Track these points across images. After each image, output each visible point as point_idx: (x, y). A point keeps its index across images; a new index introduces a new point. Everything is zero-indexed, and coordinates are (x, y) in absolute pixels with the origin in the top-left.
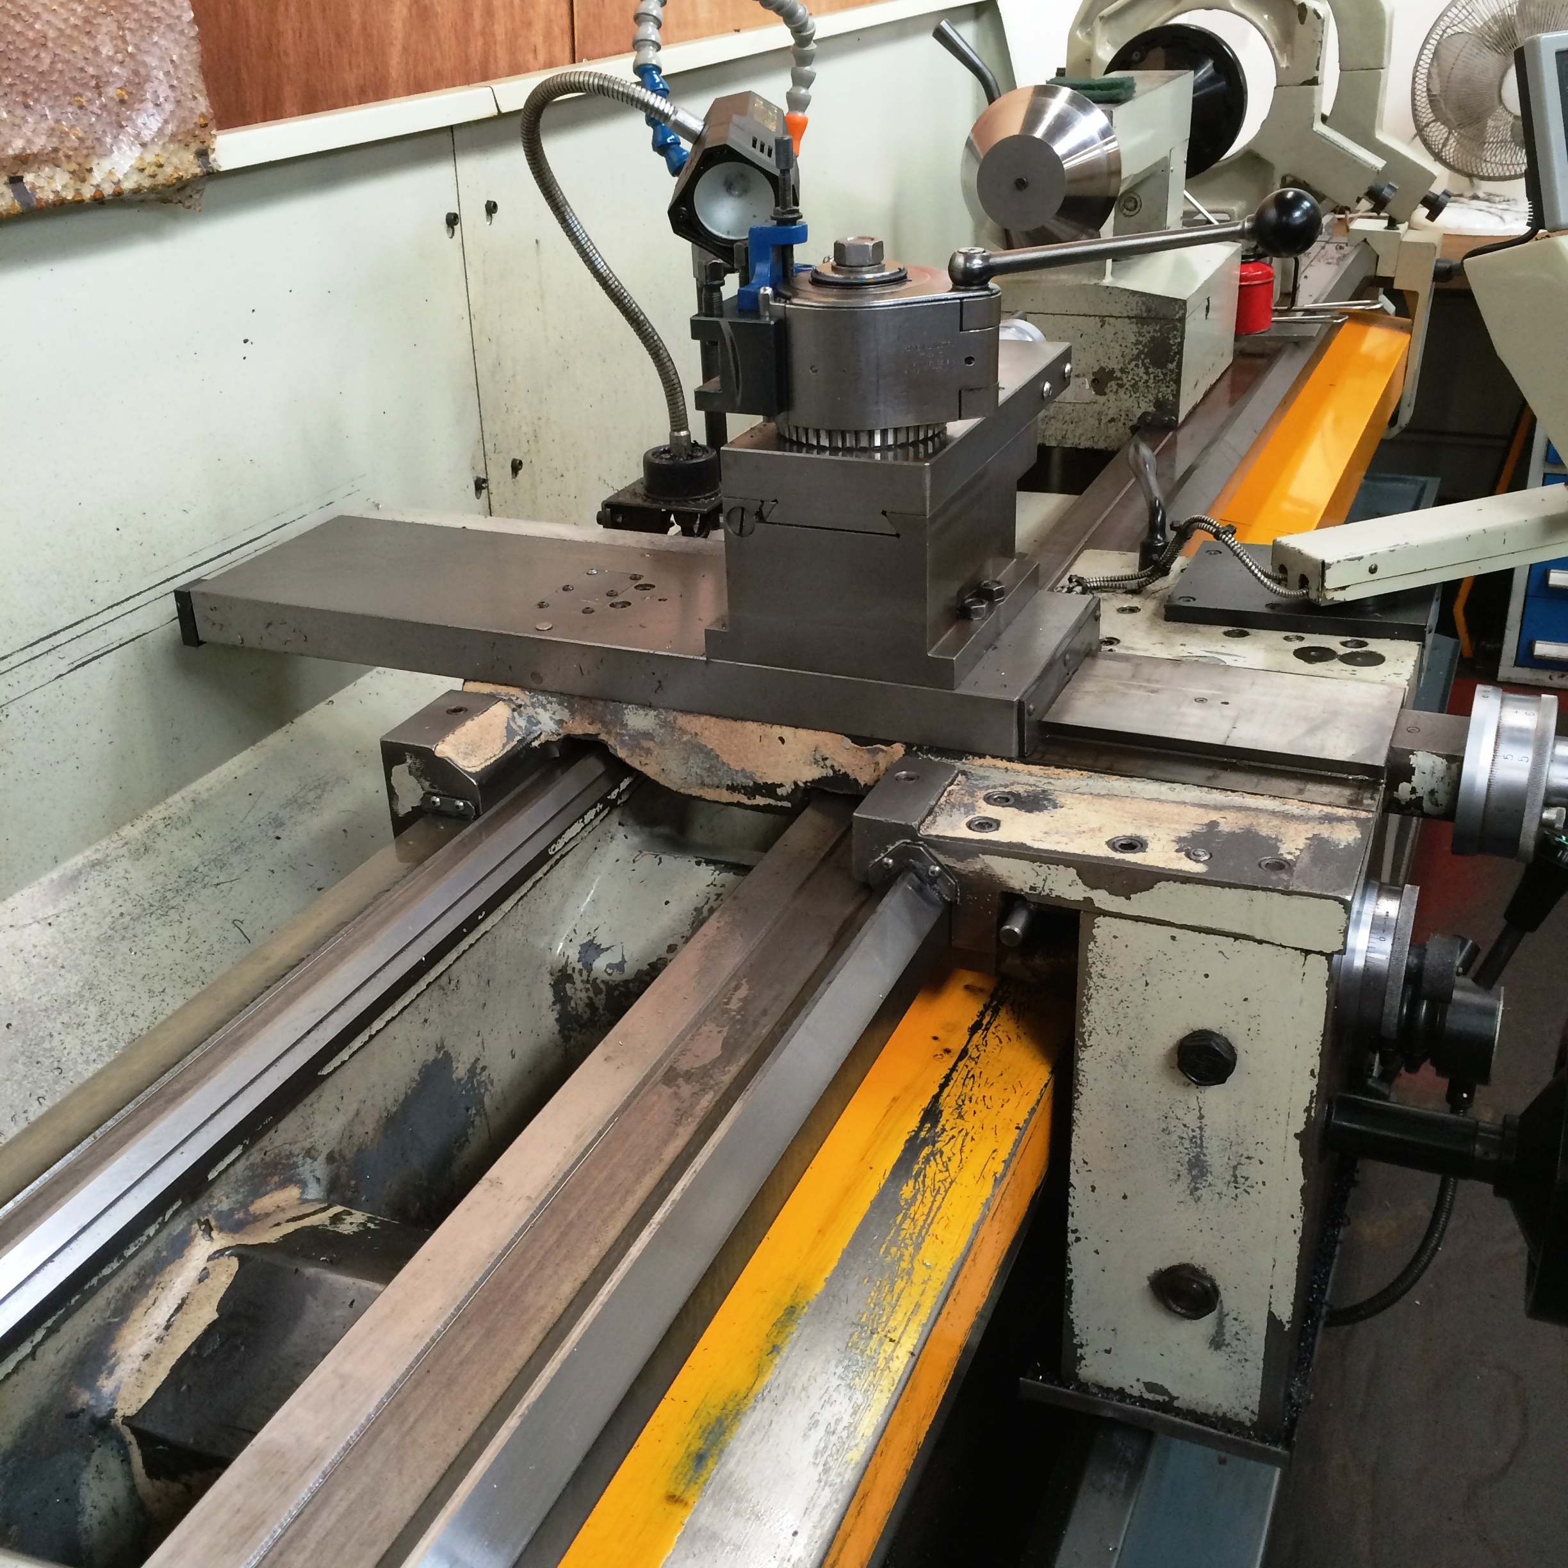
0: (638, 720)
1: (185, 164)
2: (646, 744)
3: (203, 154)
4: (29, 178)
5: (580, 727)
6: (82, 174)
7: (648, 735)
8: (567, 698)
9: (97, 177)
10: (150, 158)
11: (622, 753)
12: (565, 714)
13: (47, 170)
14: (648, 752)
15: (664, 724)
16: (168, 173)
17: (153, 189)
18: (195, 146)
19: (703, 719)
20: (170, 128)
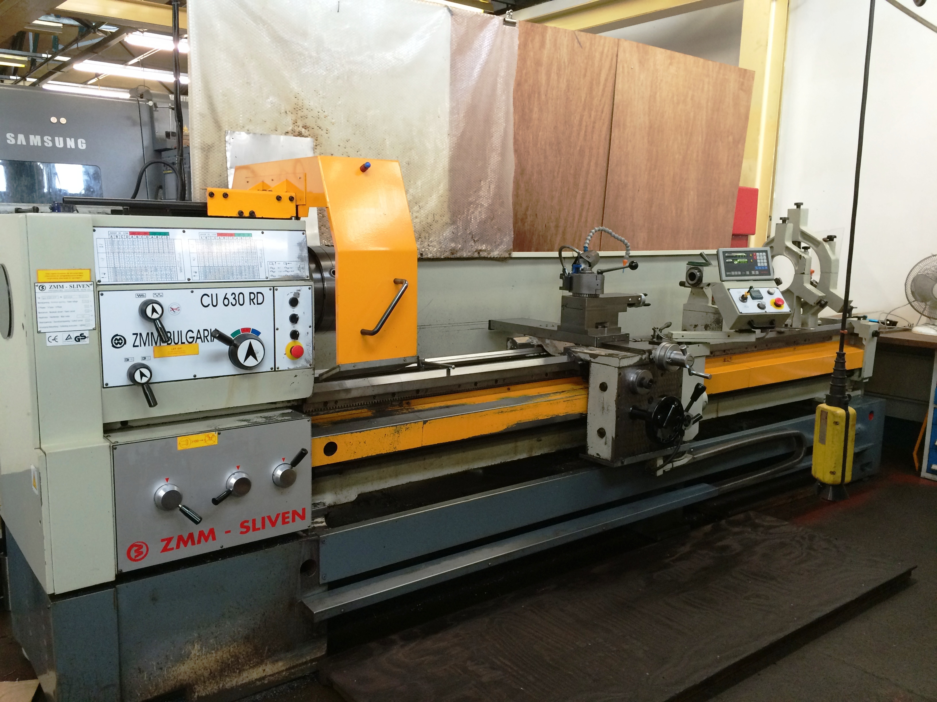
0: (547, 341)
1: (507, 255)
2: (548, 346)
3: (510, 254)
4: (481, 253)
5: (540, 343)
6: (489, 254)
7: (548, 344)
8: (539, 338)
9: (491, 254)
10: (500, 253)
11: (545, 347)
12: (537, 341)
13: (484, 252)
14: (548, 347)
15: (551, 342)
16: (503, 256)
17: (500, 258)
18: (509, 253)
19: (556, 341)
20: (505, 249)
